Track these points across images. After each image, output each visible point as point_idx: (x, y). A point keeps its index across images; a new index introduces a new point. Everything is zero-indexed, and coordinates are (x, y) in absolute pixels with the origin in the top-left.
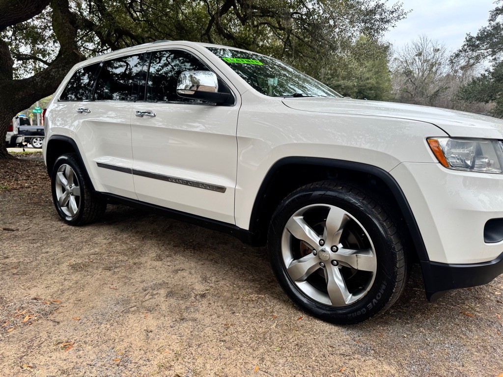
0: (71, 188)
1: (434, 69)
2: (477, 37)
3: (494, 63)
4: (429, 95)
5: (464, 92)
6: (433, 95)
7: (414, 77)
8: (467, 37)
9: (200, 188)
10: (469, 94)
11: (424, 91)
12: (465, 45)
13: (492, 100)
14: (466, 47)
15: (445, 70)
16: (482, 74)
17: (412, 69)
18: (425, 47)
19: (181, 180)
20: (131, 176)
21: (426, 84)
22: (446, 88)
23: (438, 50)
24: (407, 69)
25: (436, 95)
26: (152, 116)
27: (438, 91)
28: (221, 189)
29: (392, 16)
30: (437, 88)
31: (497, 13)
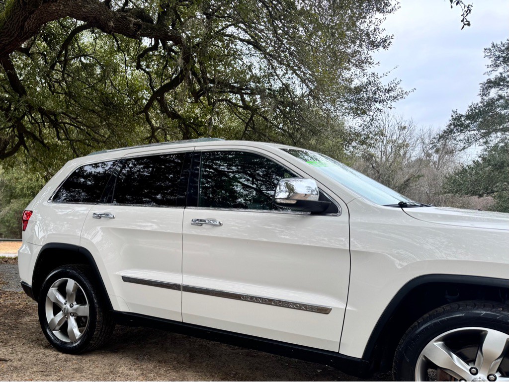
0: (71, 307)
1: (402, 152)
2: (467, 116)
3: (485, 146)
4: (397, 185)
5: (453, 183)
6: (402, 185)
7: (376, 162)
8: (454, 115)
9: (291, 308)
10: (459, 185)
11: (391, 180)
12: (451, 124)
13: (488, 193)
14: (452, 127)
15: (415, 153)
16: (474, 161)
17: (373, 152)
18: (387, 124)
19: (260, 298)
20: (179, 292)
21: (392, 171)
22: (419, 177)
23: (405, 128)
24: (367, 151)
25: (407, 185)
26: (216, 225)
27: (409, 179)
28: (325, 311)
29: (389, 95)
30: (407, 178)
31: (490, 86)
